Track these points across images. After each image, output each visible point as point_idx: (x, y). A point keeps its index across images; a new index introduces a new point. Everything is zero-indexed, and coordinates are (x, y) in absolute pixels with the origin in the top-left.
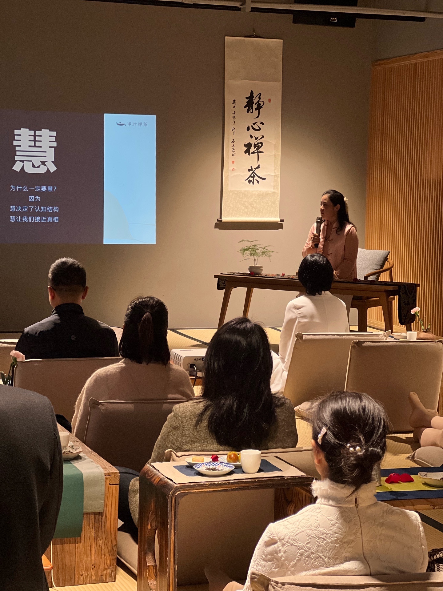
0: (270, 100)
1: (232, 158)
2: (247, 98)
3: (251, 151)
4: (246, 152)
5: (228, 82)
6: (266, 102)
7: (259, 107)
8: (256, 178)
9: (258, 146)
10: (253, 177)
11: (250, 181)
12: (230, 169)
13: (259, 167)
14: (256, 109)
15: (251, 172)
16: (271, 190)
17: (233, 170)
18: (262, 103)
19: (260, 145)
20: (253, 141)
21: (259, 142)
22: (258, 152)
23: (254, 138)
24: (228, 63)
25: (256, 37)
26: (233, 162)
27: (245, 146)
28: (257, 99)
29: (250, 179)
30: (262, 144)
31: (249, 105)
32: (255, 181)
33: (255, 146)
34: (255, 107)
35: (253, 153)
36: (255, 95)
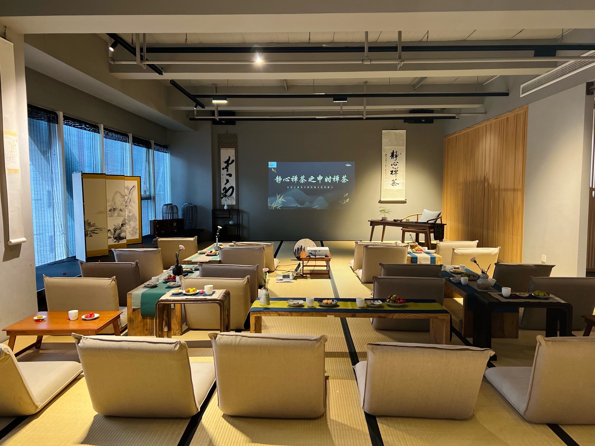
0: (401, 154)
1: (385, 177)
2: (391, 153)
3: (393, 173)
4: (391, 174)
5: (383, 147)
6: (399, 154)
8: (395, 184)
9: (396, 172)
10: (394, 183)
11: (392, 185)
12: (384, 180)
13: (396, 180)
14: (395, 157)
15: (393, 181)
16: (401, 188)
17: (386, 181)
18: (397, 155)
19: (397, 171)
20: (394, 170)
21: (396, 170)
22: (396, 174)
23: (394, 168)
24: (383, 140)
25: (395, 130)
26: (386, 178)
27: (391, 172)
28: (396, 153)
29: (393, 184)
30: (398, 170)
31: (392, 156)
32: (395, 185)
33: (395, 171)
34: (394, 156)
35: (394, 174)
36: (394, 152)
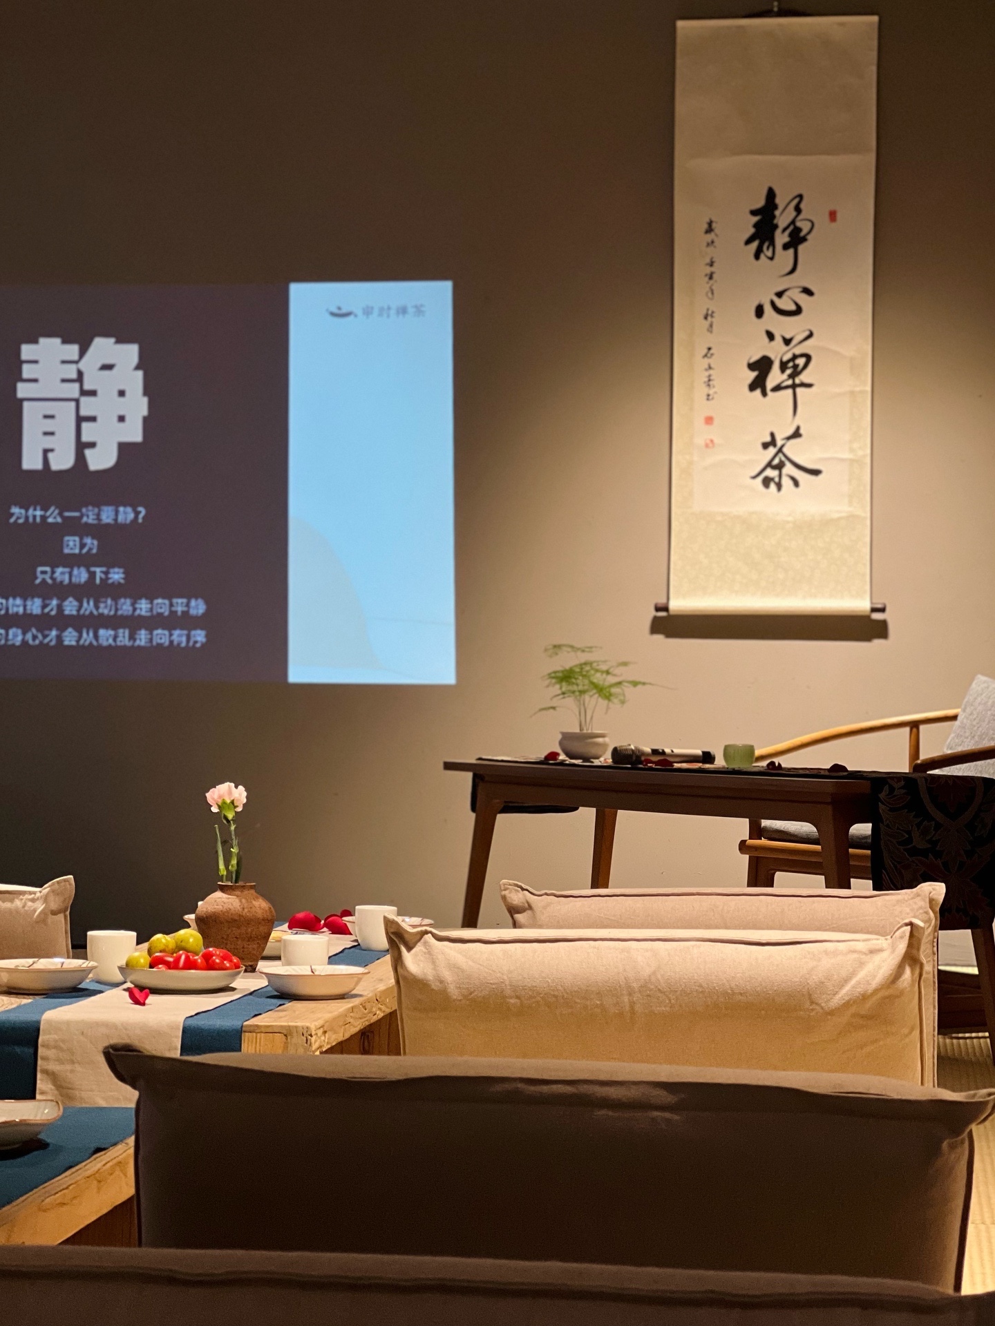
0: (833, 216)
1: (703, 408)
2: (753, 213)
3: (771, 383)
4: (752, 387)
5: (684, 164)
6: (822, 220)
7: (796, 239)
8: (789, 469)
9: (793, 367)
10: (780, 467)
11: (767, 482)
12: (700, 441)
13: (797, 434)
14: (786, 247)
15: (772, 451)
16: (839, 509)
17: (710, 444)
18: (805, 227)
19: (801, 362)
20: (777, 352)
21: (798, 351)
22: (794, 386)
23: (778, 339)
24: (684, 106)
25: (783, 13)
26: (709, 420)
27: (751, 367)
28: (791, 213)
29: (771, 473)
30: (808, 358)
31: (763, 232)
32: (786, 482)
33: (783, 367)
34: (781, 238)
35: (777, 388)
36: (780, 201)
